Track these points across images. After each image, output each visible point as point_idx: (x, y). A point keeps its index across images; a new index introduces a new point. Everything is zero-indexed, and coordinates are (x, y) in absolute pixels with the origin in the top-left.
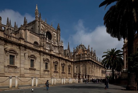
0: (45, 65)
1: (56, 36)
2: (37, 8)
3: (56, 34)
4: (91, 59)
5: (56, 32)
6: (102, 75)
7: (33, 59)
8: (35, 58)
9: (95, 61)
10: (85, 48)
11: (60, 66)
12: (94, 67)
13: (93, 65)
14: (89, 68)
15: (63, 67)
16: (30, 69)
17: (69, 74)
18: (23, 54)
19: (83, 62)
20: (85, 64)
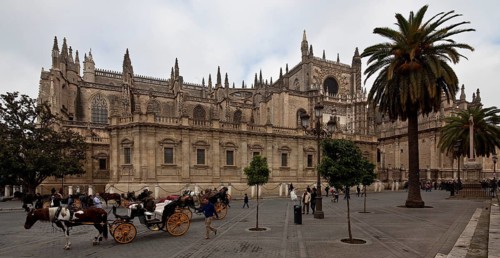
0: (306, 159)
1: (348, 81)
3: (349, 75)
5: (349, 70)
7: (285, 152)
8: (289, 150)
16: (281, 169)
18: (270, 148)
19: (386, 141)
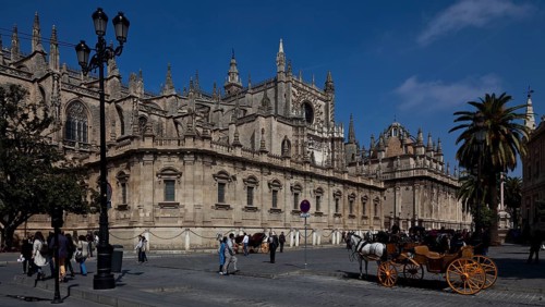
0: (334, 203)
1: (323, 110)
2: (281, 50)
3: (324, 104)
4: (427, 173)
5: (324, 97)
6: (464, 217)
7: (319, 195)
8: (322, 192)
9: (439, 178)
10: (408, 134)
11: (358, 202)
12: (438, 195)
13: (435, 191)
14: (424, 200)
15: (364, 204)
17: (376, 218)
18: (308, 189)
20: (411, 188)
